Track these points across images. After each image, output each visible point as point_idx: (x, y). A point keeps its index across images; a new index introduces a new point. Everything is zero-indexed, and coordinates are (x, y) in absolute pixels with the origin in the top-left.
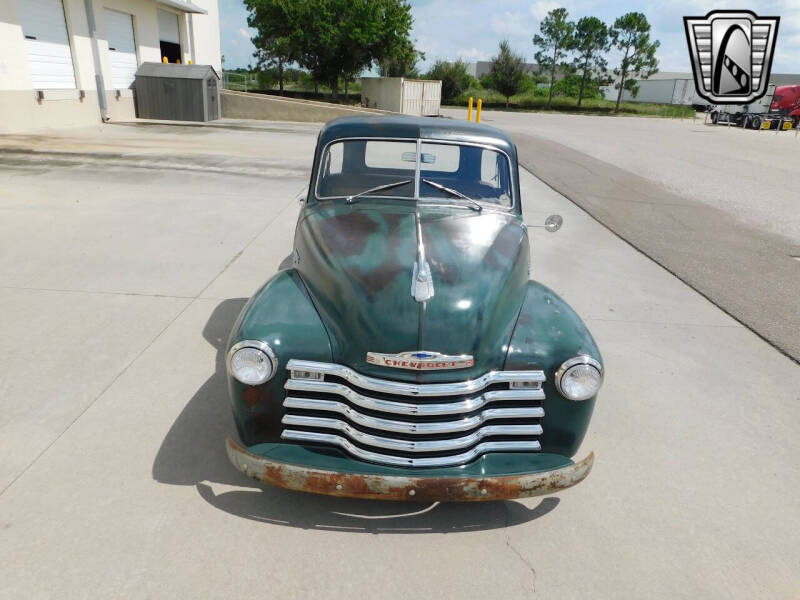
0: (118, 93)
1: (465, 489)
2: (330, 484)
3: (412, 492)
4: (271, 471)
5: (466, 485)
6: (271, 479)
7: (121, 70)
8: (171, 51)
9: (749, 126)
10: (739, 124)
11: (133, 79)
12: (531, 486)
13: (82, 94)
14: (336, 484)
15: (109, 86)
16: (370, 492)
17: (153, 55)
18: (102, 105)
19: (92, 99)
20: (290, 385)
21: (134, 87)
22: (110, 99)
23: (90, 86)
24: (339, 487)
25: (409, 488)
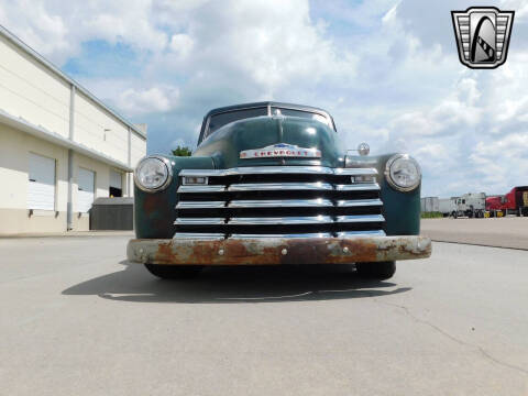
0: (80, 214)
1: (330, 247)
2: (213, 250)
3: (285, 251)
4: (162, 247)
5: (330, 243)
6: (163, 255)
7: (84, 201)
8: (116, 192)
9: (477, 217)
10: (470, 216)
11: (90, 207)
12: (384, 246)
13: (57, 213)
14: (218, 249)
15: (75, 210)
16: (248, 255)
17: (104, 193)
18: (69, 221)
19: (63, 217)
20: (182, 189)
21: (90, 212)
22: (74, 218)
23: (63, 209)
24: (221, 251)
25: (281, 247)
